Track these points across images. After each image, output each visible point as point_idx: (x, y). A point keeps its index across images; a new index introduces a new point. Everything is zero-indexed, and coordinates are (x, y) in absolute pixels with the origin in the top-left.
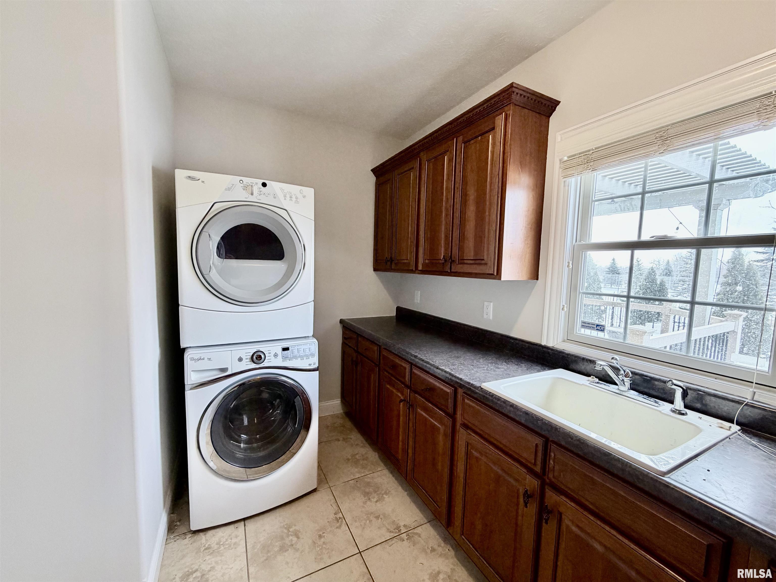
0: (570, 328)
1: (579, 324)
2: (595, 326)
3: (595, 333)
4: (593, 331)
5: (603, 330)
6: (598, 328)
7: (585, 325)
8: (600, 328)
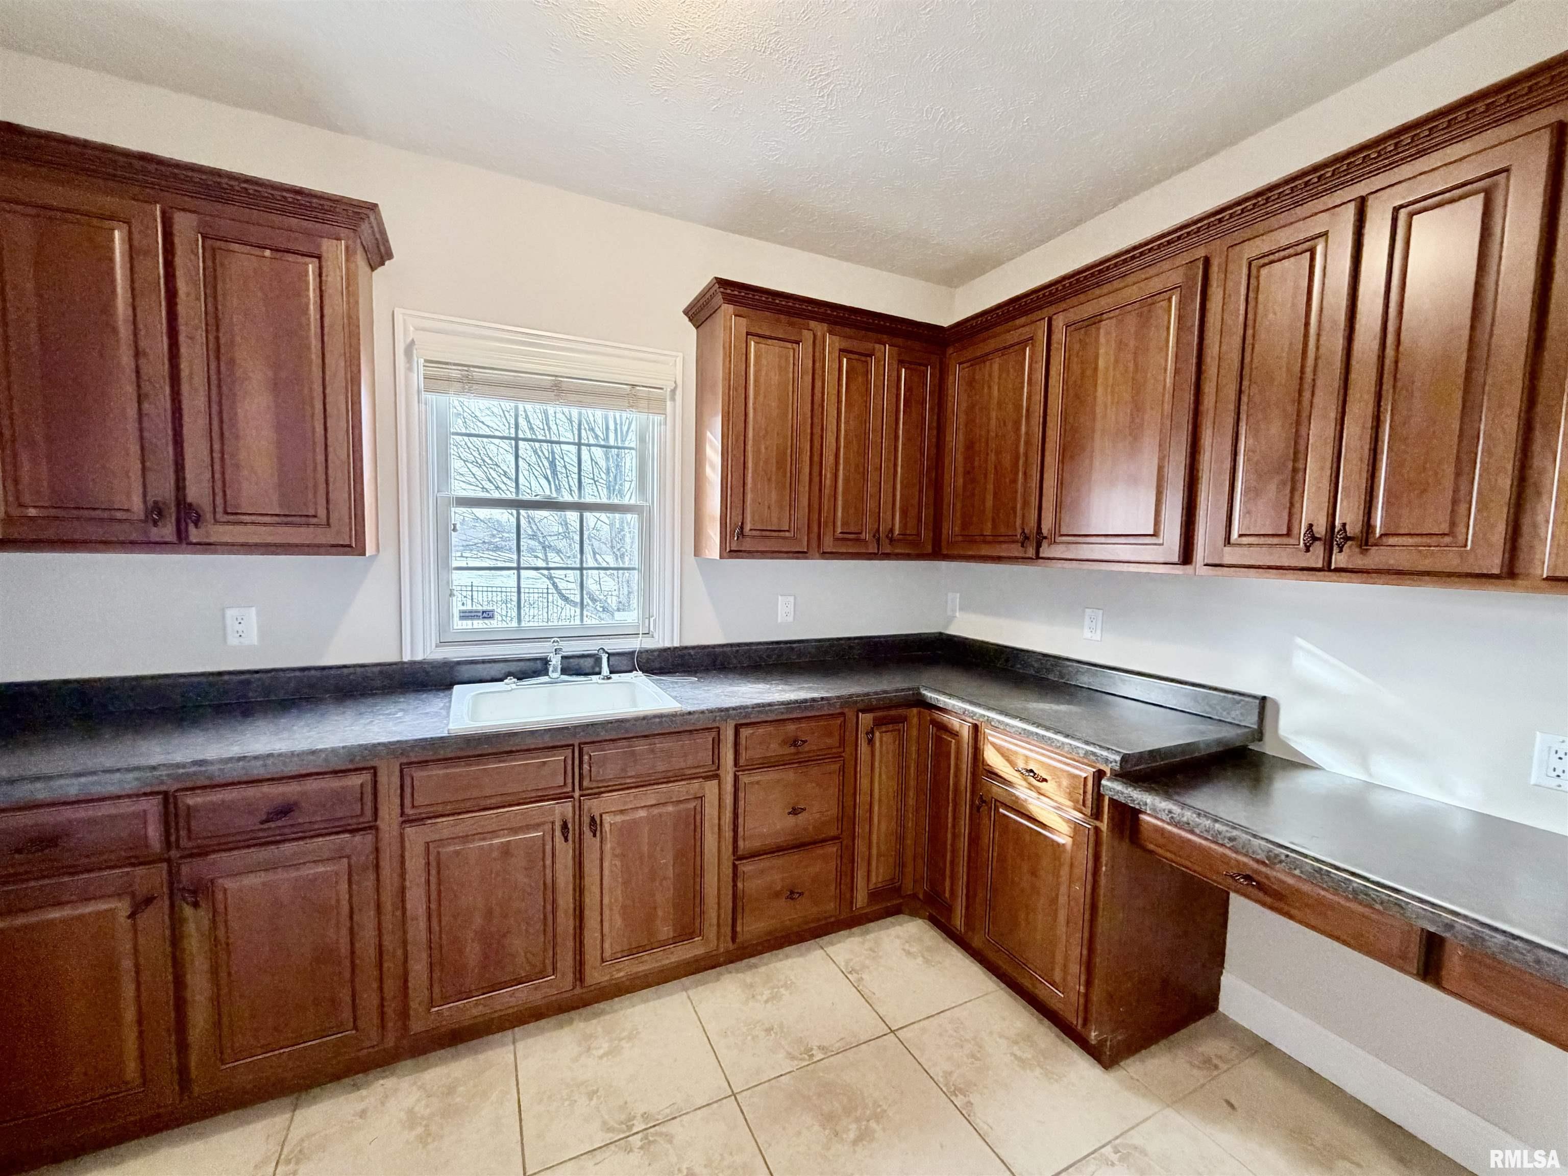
0: (443, 625)
1: (456, 615)
2: (480, 614)
3: (478, 624)
4: (475, 622)
5: (491, 617)
6: (485, 615)
7: (466, 615)
8: (487, 615)
